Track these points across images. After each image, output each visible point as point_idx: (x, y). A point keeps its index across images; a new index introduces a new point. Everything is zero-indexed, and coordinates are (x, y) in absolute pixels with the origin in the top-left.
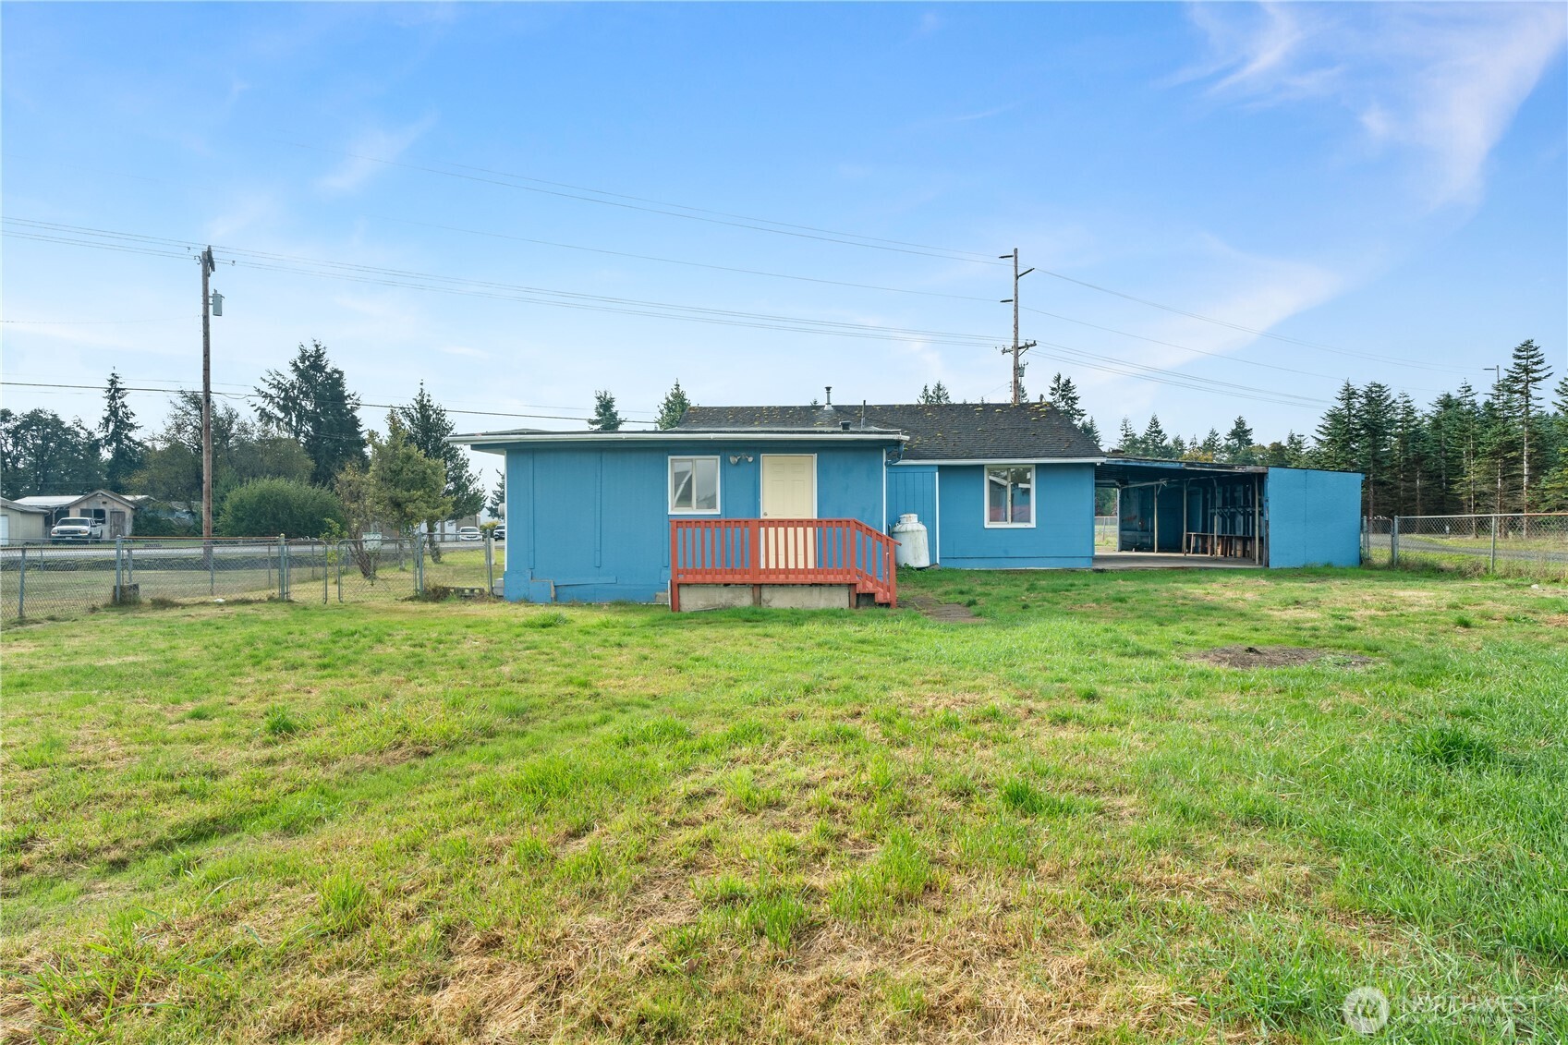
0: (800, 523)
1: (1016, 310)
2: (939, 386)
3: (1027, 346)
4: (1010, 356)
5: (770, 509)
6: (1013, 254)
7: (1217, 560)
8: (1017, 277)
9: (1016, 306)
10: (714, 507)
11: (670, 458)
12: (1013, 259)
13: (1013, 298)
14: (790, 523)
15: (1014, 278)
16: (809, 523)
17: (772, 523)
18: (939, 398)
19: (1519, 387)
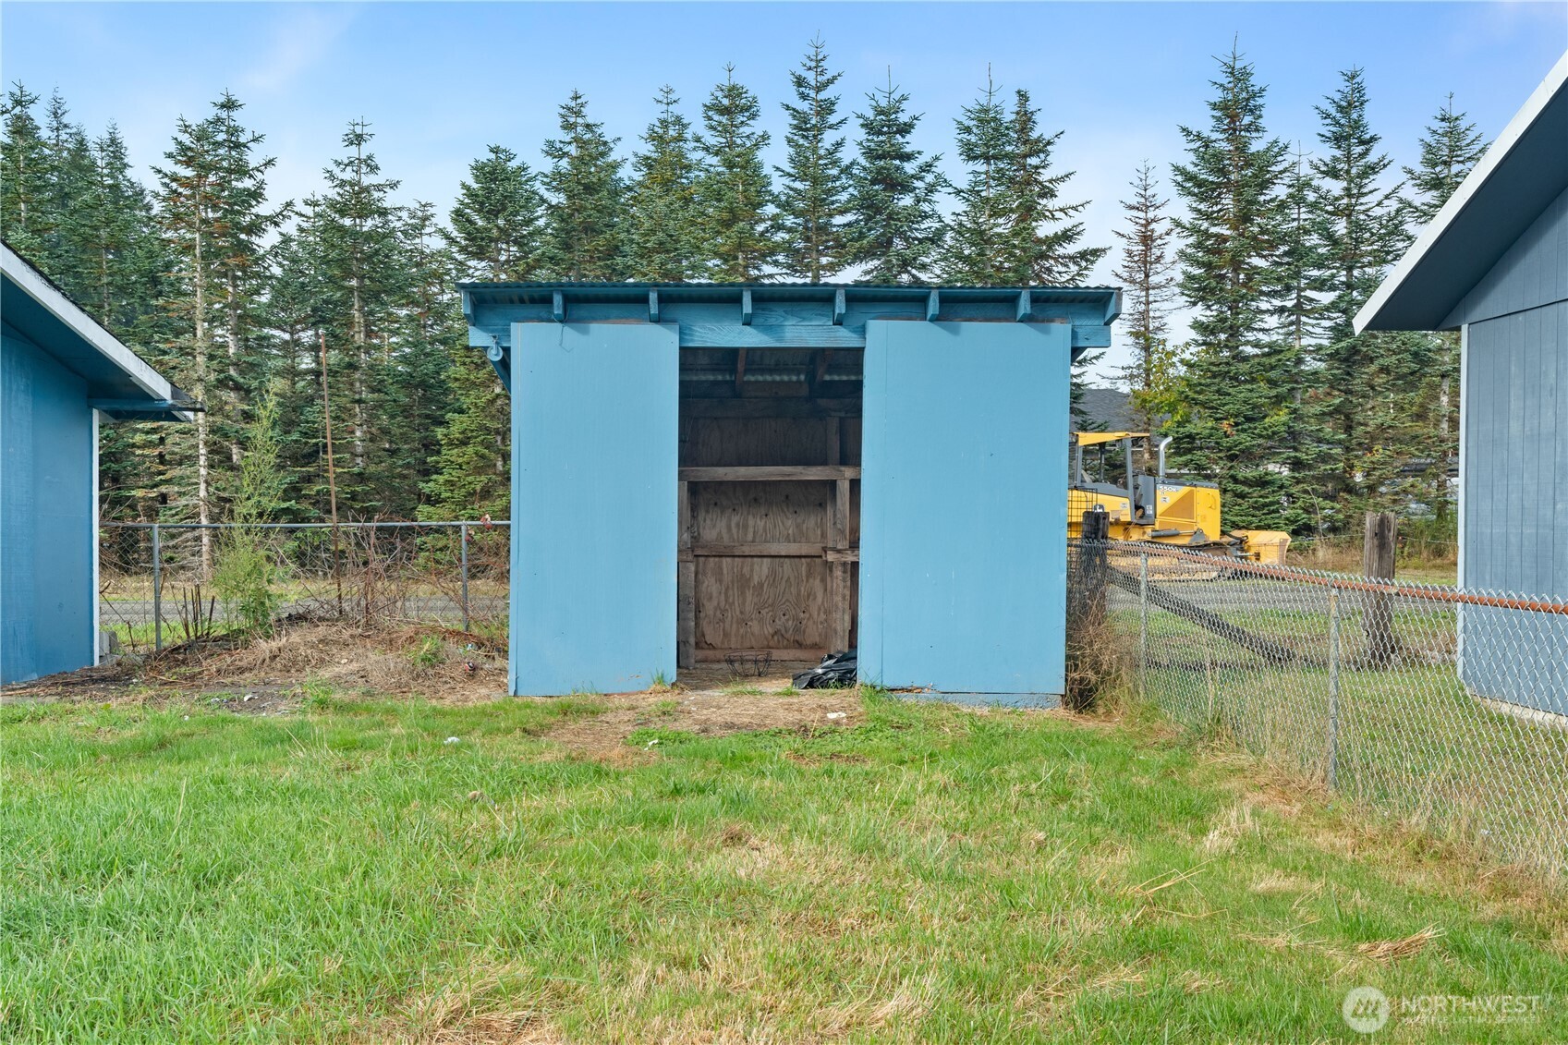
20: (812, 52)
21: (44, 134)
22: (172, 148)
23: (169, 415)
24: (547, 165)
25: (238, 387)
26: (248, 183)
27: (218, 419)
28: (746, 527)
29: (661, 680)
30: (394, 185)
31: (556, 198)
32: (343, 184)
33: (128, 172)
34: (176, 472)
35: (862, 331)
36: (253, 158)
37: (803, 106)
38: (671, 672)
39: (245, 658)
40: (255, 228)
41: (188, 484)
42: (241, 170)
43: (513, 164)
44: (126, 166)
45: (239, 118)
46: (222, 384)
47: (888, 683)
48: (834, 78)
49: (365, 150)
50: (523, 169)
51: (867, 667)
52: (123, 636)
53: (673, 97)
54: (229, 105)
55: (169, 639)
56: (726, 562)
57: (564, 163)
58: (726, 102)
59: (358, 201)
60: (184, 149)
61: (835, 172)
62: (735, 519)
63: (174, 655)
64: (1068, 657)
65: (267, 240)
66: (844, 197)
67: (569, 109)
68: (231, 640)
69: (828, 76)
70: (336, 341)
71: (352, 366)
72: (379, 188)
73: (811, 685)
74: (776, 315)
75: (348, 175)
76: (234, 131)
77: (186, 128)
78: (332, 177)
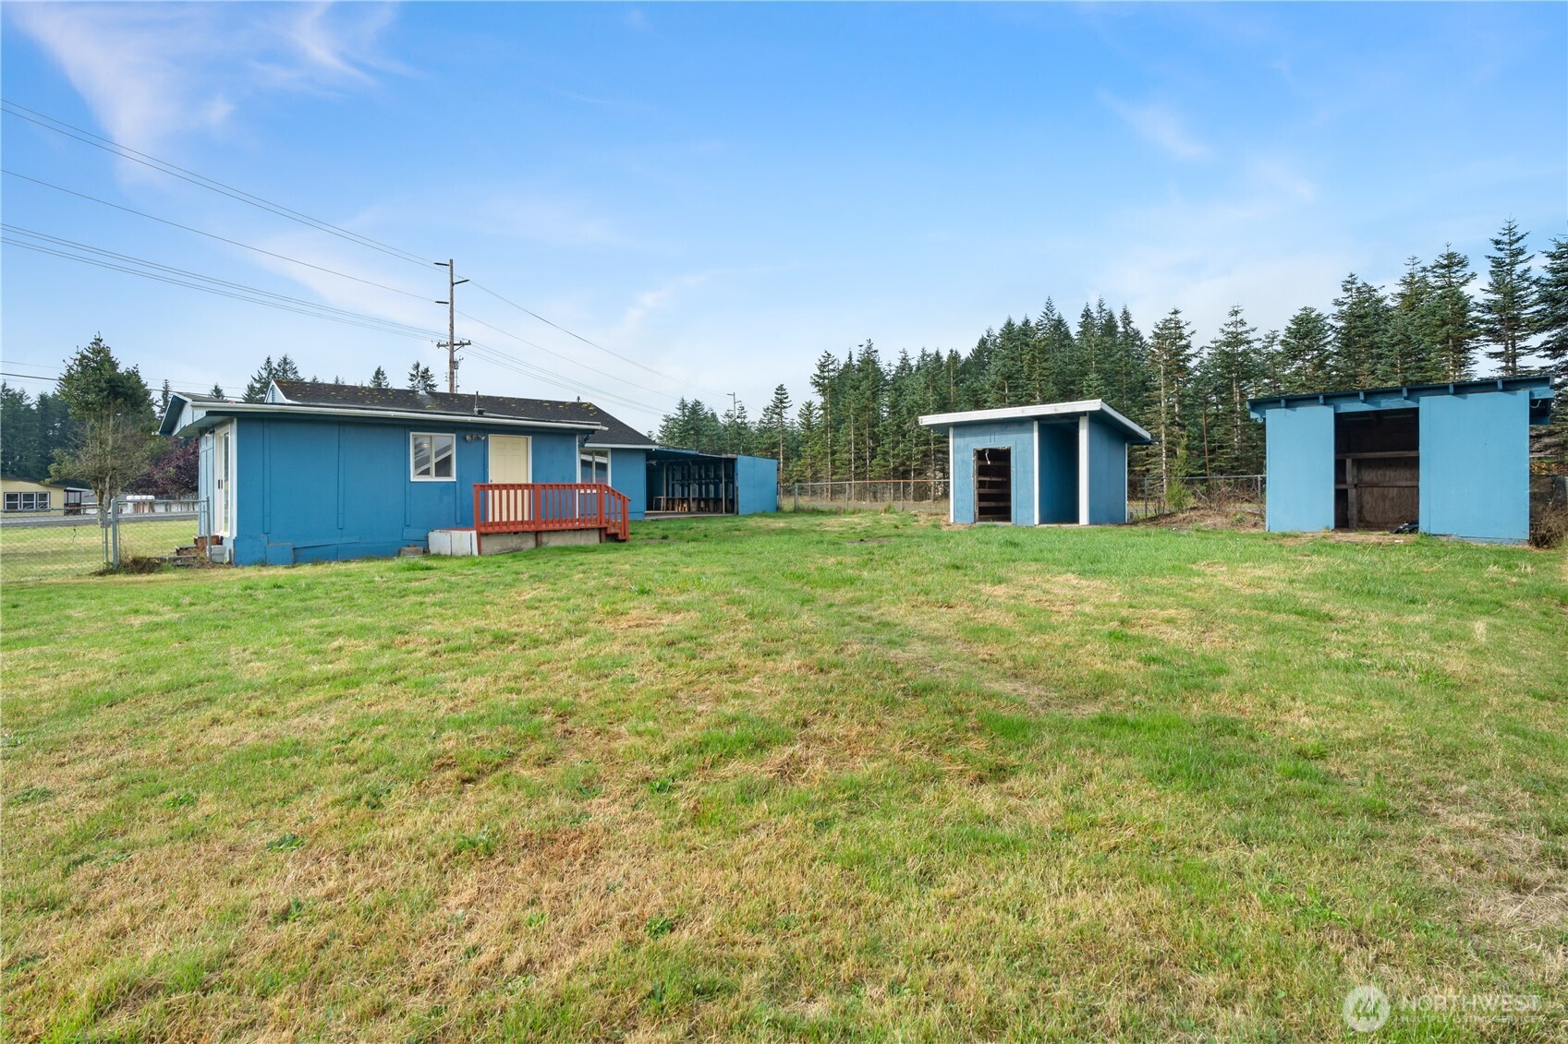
0: (520, 486)
1: (452, 312)
2: (285, 359)
3: (462, 344)
4: (446, 352)
5: (495, 477)
6: (448, 263)
7: (684, 513)
8: (453, 284)
9: (452, 308)
10: (448, 474)
11: (411, 434)
12: (449, 268)
13: (449, 301)
14: (512, 486)
15: (449, 284)
16: (527, 486)
17: (498, 487)
18: (285, 371)
19: (778, 410)
20: (1506, 226)
21: (1095, 315)
22: (1152, 334)
23: (1150, 443)
24: (1336, 310)
25: (1179, 425)
26: (1184, 342)
27: (1171, 438)
28: (1385, 475)
29: (1327, 528)
30: (1254, 330)
31: (1340, 324)
32: (1228, 333)
33: (1132, 325)
34: (1154, 459)
35: (1418, 401)
36: (1186, 332)
37: (1501, 254)
38: (1332, 525)
39: (1174, 519)
40: (1188, 359)
41: (1158, 464)
42: (1181, 337)
43: (1313, 315)
44: (1130, 322)
45: (1179, 316)
46: (1172, 424)
47: (1432, 532)
48: (1523, 236)
49: (1239, 317)
50: (1319, 315)
51: (1423, 526)
52: (1135, 514)
53: (1417, 260)
54: (1176, 312)
55: (1149, 515)
56: (1375, 490)
57: (1345, 308)
58: (1445, 262)
59: (1236, 339)
60: (1155, 333)
61: (1526, 284)
62: (1380, 472)
63: (1152, 519)
64: (1531, 525)
65: (1193, 363)
66: (1535, 297)
67: (1348, 282)
68: (1171, 514)
69: (1519, 235)
70: (1223, 401)
71: (1233, 412)
72: (1247, 332)
73: (1397, 532)
74: (1378, 399)
75: (1232, 329)
76: (1178, 322)
77: (1157, 326)
78: (1223, 331)
